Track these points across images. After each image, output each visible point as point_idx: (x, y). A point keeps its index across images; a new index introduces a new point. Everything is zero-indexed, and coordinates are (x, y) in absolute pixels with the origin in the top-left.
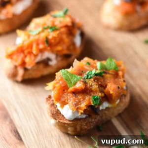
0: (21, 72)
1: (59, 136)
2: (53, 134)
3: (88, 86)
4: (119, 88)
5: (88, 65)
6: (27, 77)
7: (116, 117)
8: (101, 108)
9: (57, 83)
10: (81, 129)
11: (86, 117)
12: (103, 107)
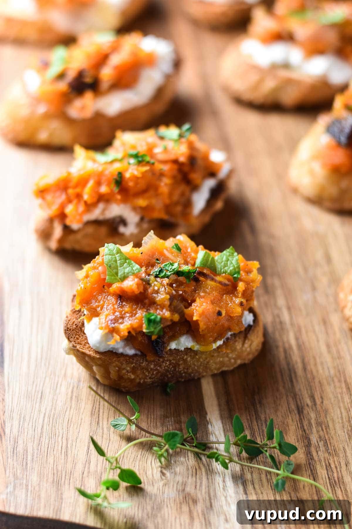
0: (58, 231)
1: (79, 381)
2: (69, 372)
3: (150, 290)
4: (219, 313)
5: (175, 250)
6: (68, 245)
7: (214, 376)
8: (173, 346)
9: (95, 268)
10: (120, 377)
11: (135, 355)
12: (178, 344)
